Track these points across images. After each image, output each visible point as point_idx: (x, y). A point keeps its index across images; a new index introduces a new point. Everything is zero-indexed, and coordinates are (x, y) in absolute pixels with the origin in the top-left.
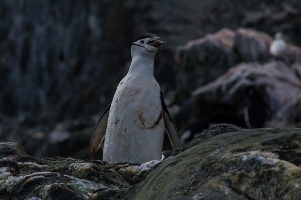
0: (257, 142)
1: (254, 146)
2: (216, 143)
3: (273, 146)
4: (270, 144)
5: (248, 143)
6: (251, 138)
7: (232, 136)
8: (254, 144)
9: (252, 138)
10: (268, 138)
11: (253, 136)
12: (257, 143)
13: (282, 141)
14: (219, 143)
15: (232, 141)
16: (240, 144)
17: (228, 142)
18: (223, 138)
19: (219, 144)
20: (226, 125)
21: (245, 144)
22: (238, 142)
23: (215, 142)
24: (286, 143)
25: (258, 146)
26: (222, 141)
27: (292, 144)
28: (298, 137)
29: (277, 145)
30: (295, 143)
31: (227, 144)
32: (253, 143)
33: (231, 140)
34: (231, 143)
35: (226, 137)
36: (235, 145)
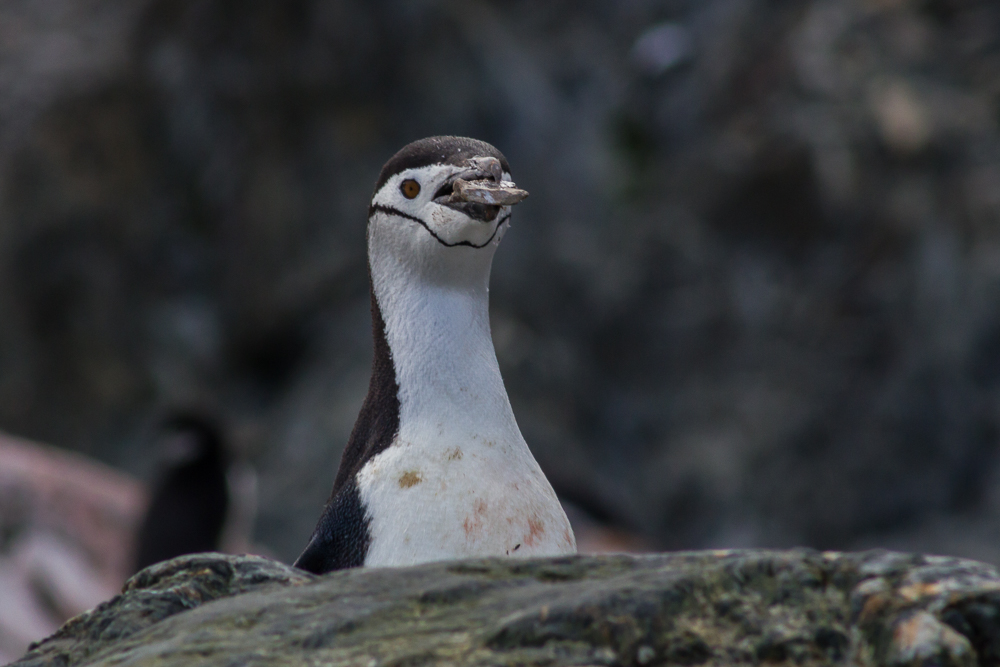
0: (459, 630)
1: (441, 652)
2: (203, 646)
3: (557, 651)
4: (540, 642)
5: (401, 640)
6: (417, 614)
7: (298, 606)
8: (442, 645)
9: (423, 611)
10: (522, 605)
11: (427, 599)
12: (461, 639)
13: (612, 619)
14: (223, 644)
15: (303, 633)
16: (356, 649)
17: (277, 637)
18: (243, 619)
19: (222, 650)
20: (226, 563)
21: (385, 646)
22: (342, 637)
23: (198, 642)
24: (638, 633)
25: (470, 651)
26: (240, 633)
27: (670, 636)
28: (702, 600)
29: (581, 646)
30: (689, 634)
31: (275, 650)
32: (435, 640)
33: (297, 627)
34: (295, 643)
35: (261, 613)
36: (324, 652)
